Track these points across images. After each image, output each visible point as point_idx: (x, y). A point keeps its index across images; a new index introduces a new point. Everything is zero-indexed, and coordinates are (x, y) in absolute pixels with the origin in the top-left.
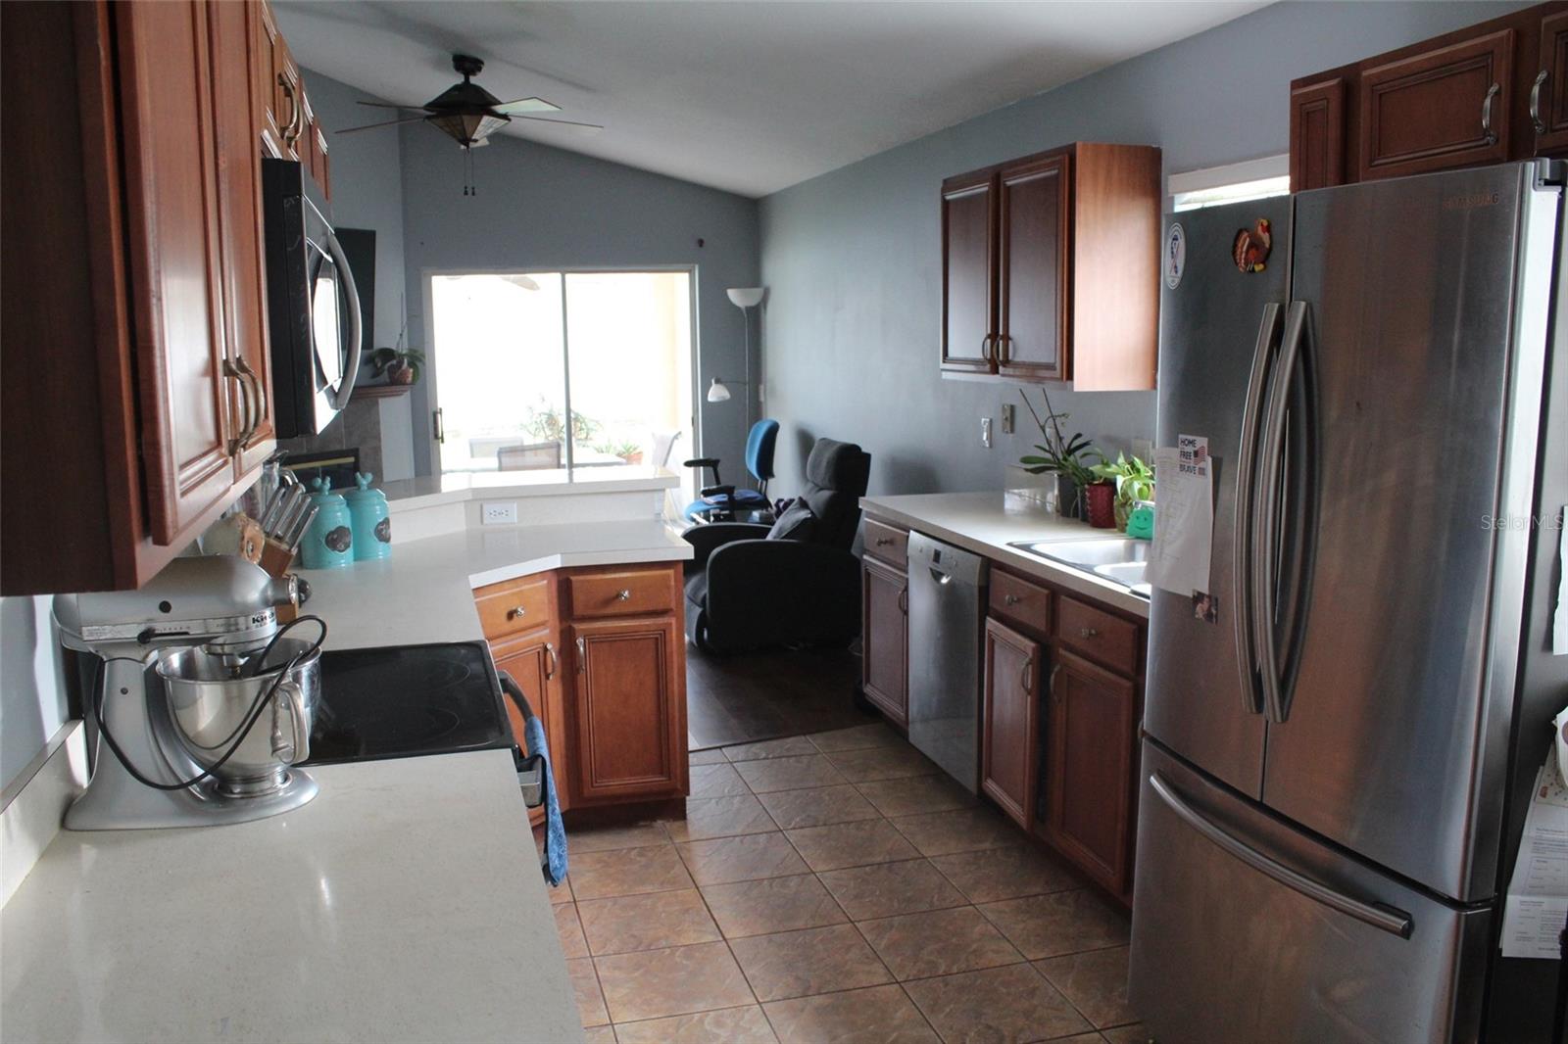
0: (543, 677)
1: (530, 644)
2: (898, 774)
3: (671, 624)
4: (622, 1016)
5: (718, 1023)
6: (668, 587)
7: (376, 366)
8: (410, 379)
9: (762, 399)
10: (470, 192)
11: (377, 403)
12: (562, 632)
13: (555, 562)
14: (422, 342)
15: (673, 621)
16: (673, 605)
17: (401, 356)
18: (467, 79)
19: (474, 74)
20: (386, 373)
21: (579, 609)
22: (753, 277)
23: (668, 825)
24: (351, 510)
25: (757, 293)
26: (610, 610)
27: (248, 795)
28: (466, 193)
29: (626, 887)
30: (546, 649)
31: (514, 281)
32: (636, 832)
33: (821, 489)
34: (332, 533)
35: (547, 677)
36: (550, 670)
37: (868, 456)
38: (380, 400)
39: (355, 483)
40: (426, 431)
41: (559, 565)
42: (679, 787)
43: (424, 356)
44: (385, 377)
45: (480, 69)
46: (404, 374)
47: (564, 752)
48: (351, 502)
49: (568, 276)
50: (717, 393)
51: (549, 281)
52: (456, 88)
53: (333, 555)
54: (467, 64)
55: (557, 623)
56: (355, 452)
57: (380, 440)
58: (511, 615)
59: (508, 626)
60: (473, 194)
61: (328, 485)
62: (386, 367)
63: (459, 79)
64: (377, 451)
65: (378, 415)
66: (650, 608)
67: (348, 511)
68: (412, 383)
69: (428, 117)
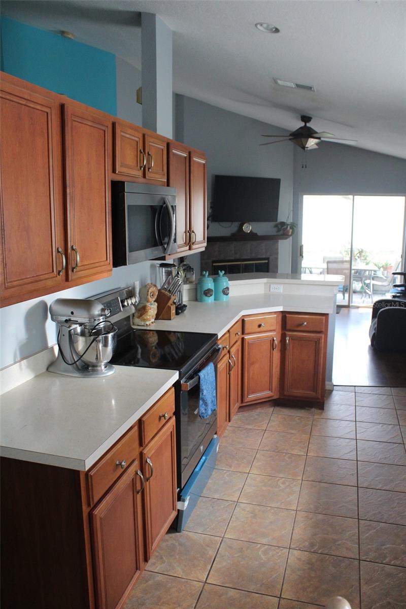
0: (272, 349)
1: (268, 336)
4: (254, 471)
6: (322, 323)
7: (278, 228)
8: (290, 233)
10: (304, 166)
11: (278, 241)
12: (282, 334)
13: (281, 309)
14: (298, 220)
15: (323, 336)
16: (323, 330)
17: (288, 225)
18: (306, 124)
19: (308, 122)
20: (282, 231)
21: (288, 327)
23: (316, 410)
26: (299, 329)
27: (94, 370)
28: (303, 167)
29: (286, 429)
30: (273, 340)
32: (303, 411)
34: (206, 290)
35: (273, 349)
36: (274, 347)
38: (280, 241)
40: (297, 253)
41: (282, 310)
42: (320, 397)
43: (297, 225)
44: (281, 232)
45: (310, 121)
46: (288, 232)
47: (279, 377)
48: (215, 281)
49: (355, 197)
52: (301, 128)
53: (206, 298)
54: (306, 119)
55: (280, 331)
56: (268, 259)
57: (278, 255)
58: (260, 326)
59: (259, 330)
60: (306, 167)
61: (207, 274)
62: (283, 228)
63: (303, 124)
64: (277, 259)
65: (278, 246)
66: (314, 329)
67: (213, 284)
68: (291, 235)
69: (290, 139)
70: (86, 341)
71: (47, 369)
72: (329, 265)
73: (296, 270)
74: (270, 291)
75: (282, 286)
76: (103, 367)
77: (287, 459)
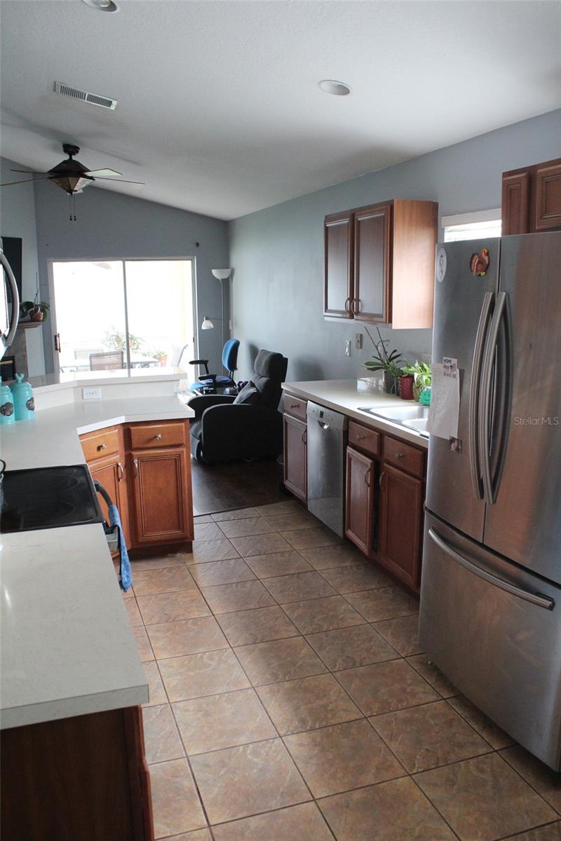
0: (117, 480)
1: (110, 463)
2: (303, 527)
3: (183, 452)
4: (161, 656)
5: (211, 658)
6: (182, 432)
7: (23, 311)
8: (41, 318)
9: (231, 328)
10: (73, 219)
11: (24, 331)
12: (126, 456)
13: (122, 420)
14: (48, 299)
15: (184, 449)
16: (184, 442)
17: (37, 306)
18: (71, 157)
19: (74, 154)
20: (29, 315)
21: (134, 446)
22: (225, 263)
23: (183, 555)
26: (151, 445)
28: (71, 219)
29: (162, 589)
30: (118, 466)
31: (98, 265)
32: (167, 560)
33: (262, 377)
34: (4, 406)
35: (119, 480)
36: (120, 477)
37: (287, 359)
38: (26, 330)
40: (51, 345)
41: (124, 422)
42: (189, 536)
43: (49, 306)
44: (28, 317)
45: (77, 152)
46: (39, 316)
47: (128, 518)
48: (13, 389)
49: (127, 263)
50: (207, 325)
51: (116, 265)
52: (65, 162)
53: (4, 418)
54: (71, 149)
55: (123, 451)
56: (13, 358)
57: (26, 351)
58: (99, 448)
59: (98, 454)
60: (75, 220)
62: (30, 311)
63: (66, 157)
64: (25, 356)
65: (25, 337)
66: (173, 443)
68: (43, 321)
69: (50, 178)
72: (92, 360)
73: (51, 369)
74: (83, 398)
75: (101, 389)
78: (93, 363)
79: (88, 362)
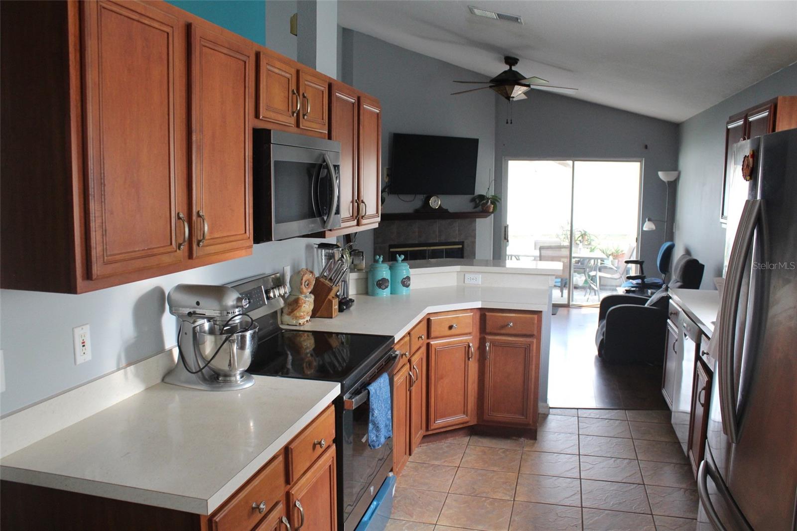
0: (467, 359)
1: (461, 342)
3: (533, 342)
6: (533, 324)
7: (476, 202)
8: (491, 210)
9: (674, 231)
10: (509, 122)
11: (476, 221)
12: (480, 339)
13: (478, 305)
14: (501, 193)
15: (535, 341)
16: (535, 333)
17: (488, 199)
18: (511, 68)
19: (514, 65)
20: (480, 207)
21: (488, 330)
22: (674, 165)
23: (526, 441)
24: (391, 271)
25: (675, 174)
26: (503, 331)
27: (225, 382)
28: (507, 123)
29: (486, 465)
30: (469, 346)
32: (509, 441)
33: (678, 282)
34: (379, 280)
35: (469, 359)
36: (470, 356)
38: (478, 220)
39: (395, 260)
40: (501, 236)
41: (480, 307)
42: (531, 422)
43: (500, 199)
44: (480, 208)
45: (517, 63)
46: (489, 207)
47: (476, 396)
48: (391, 268)
49: (576, 162)
50: (648, 226)
52: (505, 72)
53: (380, 291)
54: (511, 61)
55: (478, 334)
56: (462, 243)
57: (475, 238)
58: (451, 327)
59: (449, 332)
60: (511, 123)
61: (381, 259)
62: (481, 203)
63: (507, 68)
64: (474, 243)
65: (475, 226)
66: (524, 332)
67: (389, 271)
68: (492, 212)
69: (491, 87)
70: (216, 342)
71: (163, 380)
72: (542, 251)
73: (498, 256)
74: (464, 282)
75: (481, 276)
76: (238, 377)
77: (488, 506)
78: (542, 254)
79: (537, 253)
